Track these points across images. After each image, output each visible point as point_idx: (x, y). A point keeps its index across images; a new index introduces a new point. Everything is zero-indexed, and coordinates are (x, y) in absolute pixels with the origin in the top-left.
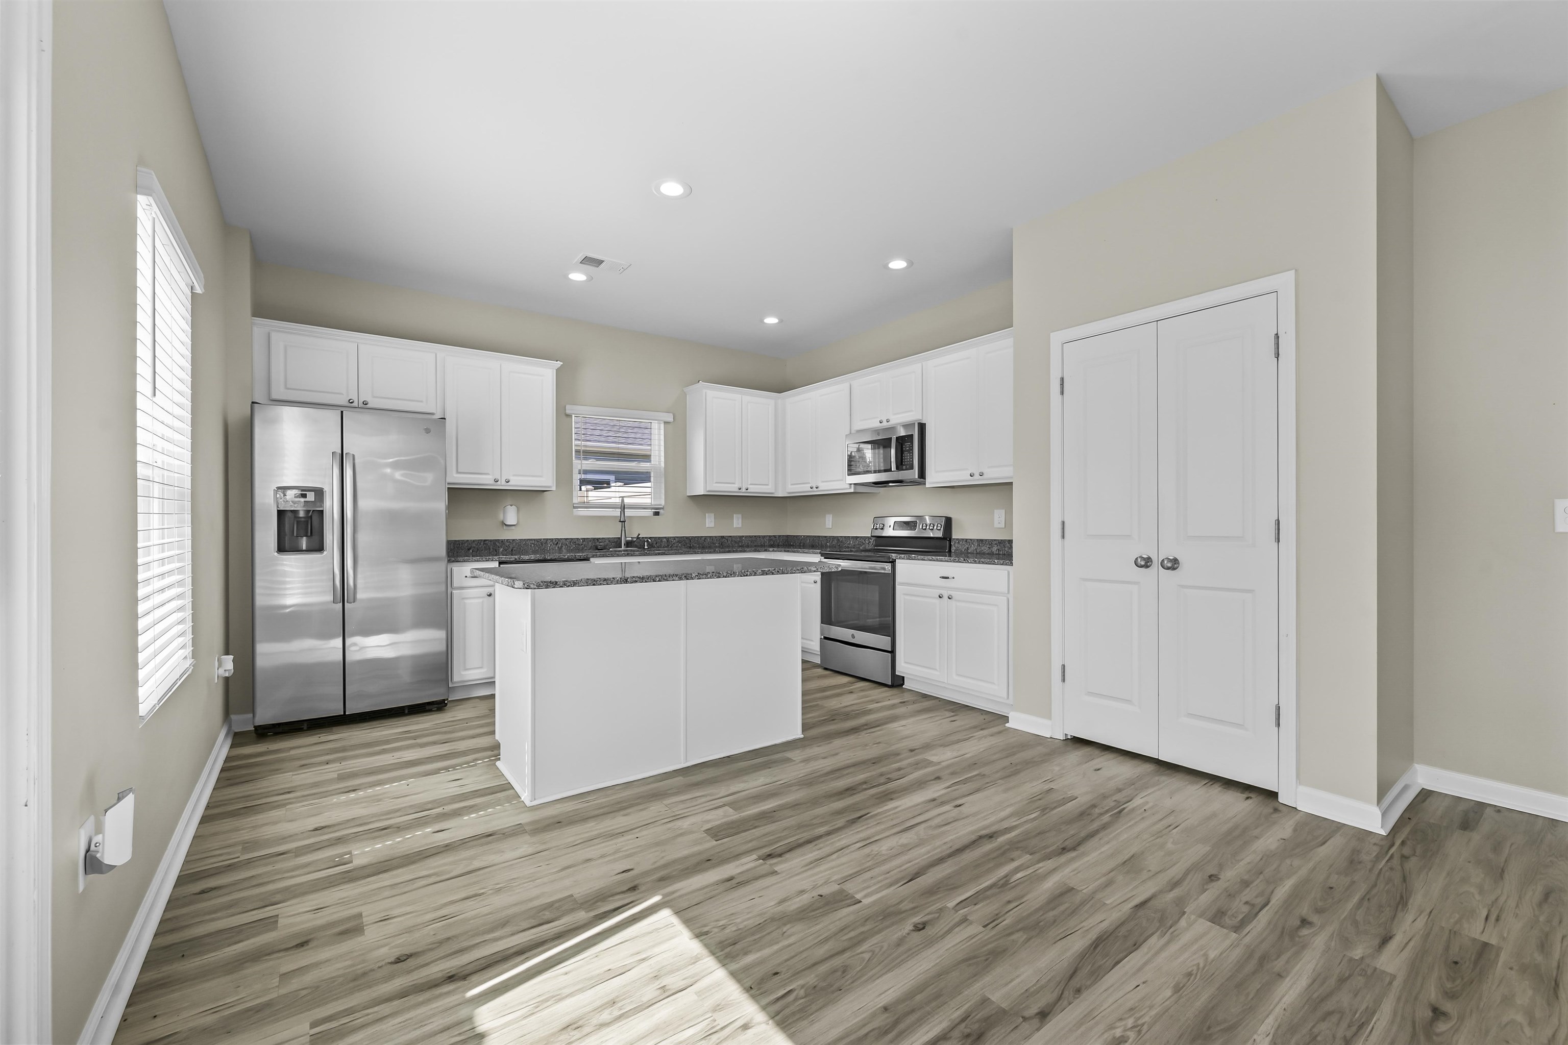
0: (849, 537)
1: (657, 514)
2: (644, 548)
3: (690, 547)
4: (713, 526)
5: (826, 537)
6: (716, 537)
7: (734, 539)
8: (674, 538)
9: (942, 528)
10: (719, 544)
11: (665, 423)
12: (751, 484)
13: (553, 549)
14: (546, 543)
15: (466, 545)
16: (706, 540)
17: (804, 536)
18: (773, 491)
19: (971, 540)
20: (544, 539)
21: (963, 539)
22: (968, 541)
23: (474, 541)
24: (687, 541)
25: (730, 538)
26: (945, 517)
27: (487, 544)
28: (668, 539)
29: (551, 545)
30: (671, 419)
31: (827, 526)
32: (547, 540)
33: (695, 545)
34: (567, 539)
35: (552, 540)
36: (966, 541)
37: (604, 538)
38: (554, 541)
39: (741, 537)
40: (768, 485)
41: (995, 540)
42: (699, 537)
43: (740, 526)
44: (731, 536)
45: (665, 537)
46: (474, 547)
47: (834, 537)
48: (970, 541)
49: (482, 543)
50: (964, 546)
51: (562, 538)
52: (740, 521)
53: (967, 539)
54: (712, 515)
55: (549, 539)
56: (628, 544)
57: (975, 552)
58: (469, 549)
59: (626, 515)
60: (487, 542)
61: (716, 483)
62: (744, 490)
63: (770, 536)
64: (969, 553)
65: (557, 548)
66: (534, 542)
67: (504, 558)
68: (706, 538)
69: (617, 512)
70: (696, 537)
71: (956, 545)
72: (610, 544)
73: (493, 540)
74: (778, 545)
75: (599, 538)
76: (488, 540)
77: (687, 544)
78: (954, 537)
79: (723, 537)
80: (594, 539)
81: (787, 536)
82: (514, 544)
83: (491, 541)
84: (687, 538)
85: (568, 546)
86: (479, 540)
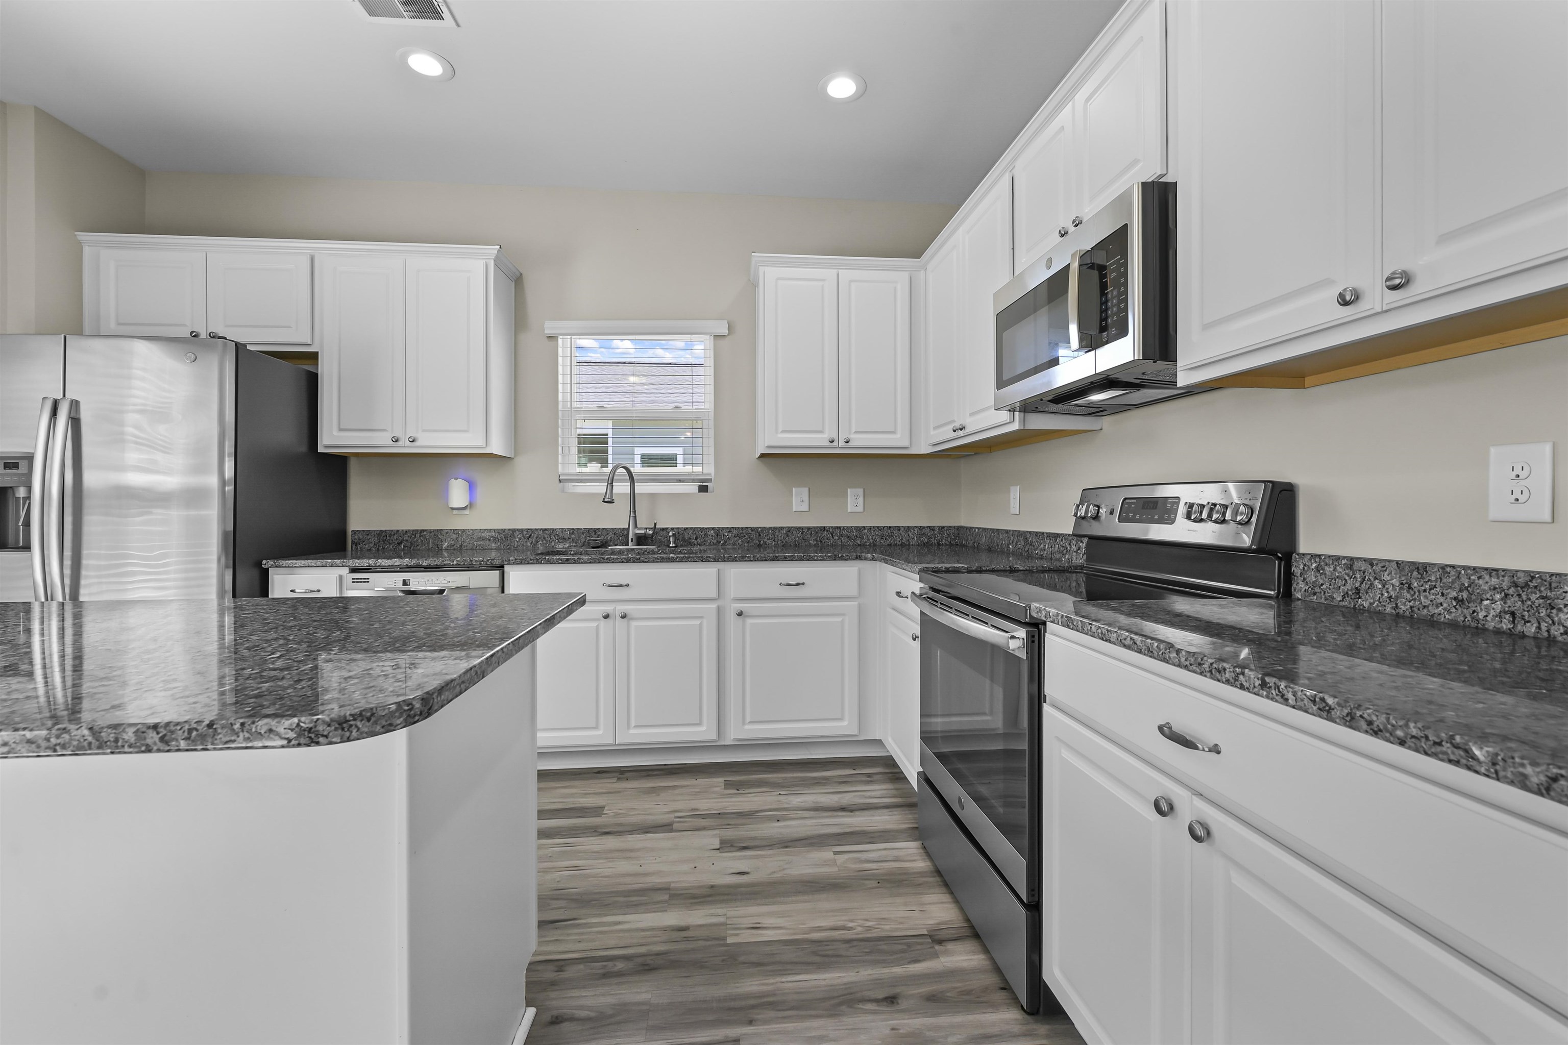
0: (1043, 533)
1: (703, 489)
2: (668, 546)
3: (759, 546)
4: (807, 509)
5: (1007, 532)
6: (809, 528)
7: (845, 532)
8: (730, 530)
9: (1254, 519)
10: (816, 540)
11: (717, 337)
12: (856, 432)
13: (523, 546)
14: (513, 536)
15: (395, 537)
16: (790, 534)
17: (979, 529)
18: (907, 444)
19: (1371, 562)
20: (509, 529)
21: (1338, 559)
22: (1356, 565)
23: (406, 532)
24: (753, 535)
25: (838, 531)
26: (1264, 482)
27: (424, 536)
28: (718, 531)
29: (520, 539)
30: (725, 331)
31: (1012, 511)
32: (514, 530)
33: (769, 542)
34: (546, 529)
35: (521, 531)
36: (1351, 567)
37: (606, 529)
38: (525, 533)
39: (859, 529)
40: (894, 433)
41: (1492, 572)
42: (775, 528)
43: (860, 508)
44: (839, 528)
45: (713, 529)
46: (407, 541)
47: (1020, 534)
48: (1364, 566)
49: (418, 535)
50: (1340, 583)
51: (537, 528)
52: (861, 500)
53: (1352, 559)
54: (805, 491)
55: (518, 529)
56: (641, 540)
57: (1388, 610)
58: (399, 544)
59: (614, 492)
60: (425, 533)
61: (783, 432)
62: (842, 444)
63: (921, 528)
64: (1363, 610)
65: (529, 544)
66: (493, 534)
67: (357, 563)
68: (790, 530)
69: (601, 488)
70: (770, 528)
71: (1311, 577)
72: (616, 538)
73: (434, 530)
74: (939, 544)
75: (598, 529)
76: (426, 530)
77: (752, 540)
78: (1304, 546)
79: (823, 529)
80: (589, 530)
81: (959, 528)
82: (464, 537)
83: (430, 531)
84: (753, 529)
85: (547, 541)
86: (413, 530)
